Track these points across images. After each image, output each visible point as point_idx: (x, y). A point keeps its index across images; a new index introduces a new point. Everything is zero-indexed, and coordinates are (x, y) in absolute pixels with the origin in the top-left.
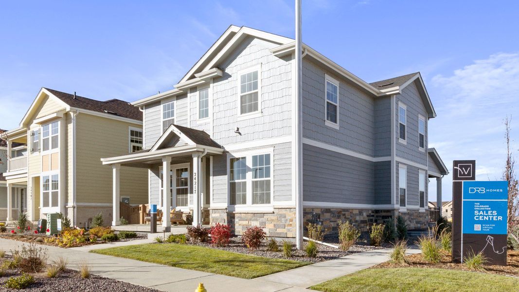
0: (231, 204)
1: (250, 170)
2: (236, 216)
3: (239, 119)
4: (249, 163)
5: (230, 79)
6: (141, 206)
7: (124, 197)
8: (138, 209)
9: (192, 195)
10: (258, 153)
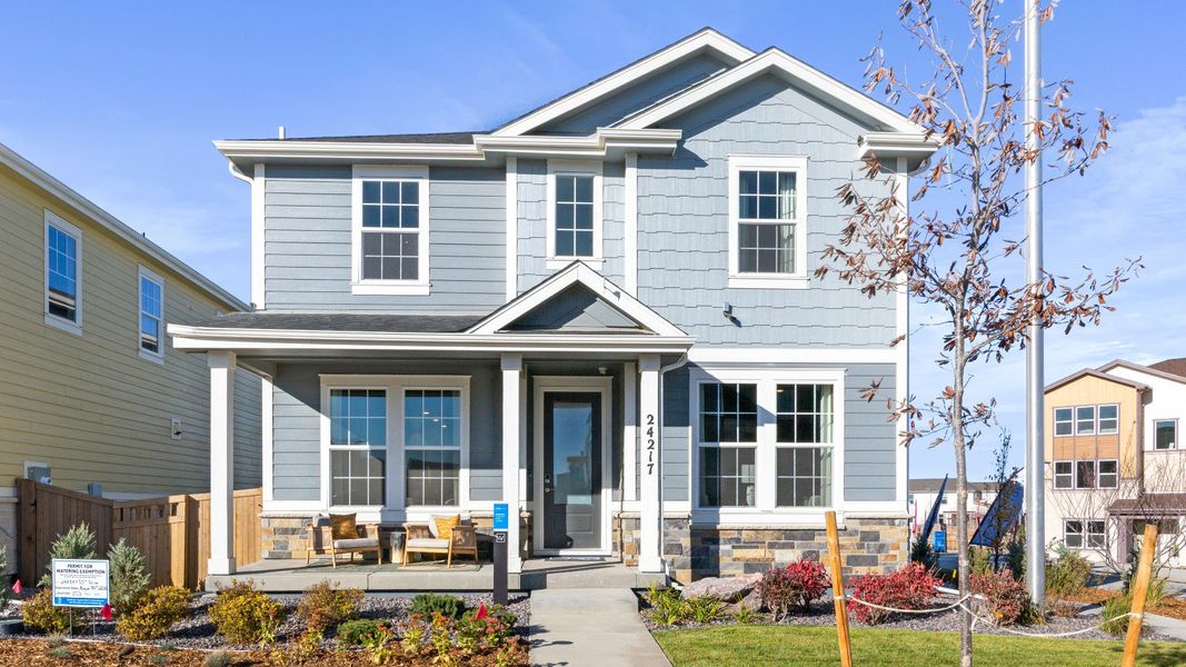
0: (701, 505)
1: (768, 418)
2: (722, 536)
3: (732, 283)
4: (767, 400)
5: (698, 171)
6: (179, 499)
7: (34, 464)
8: (165, 510)
9: (485, 474)
10: (796, 378)
